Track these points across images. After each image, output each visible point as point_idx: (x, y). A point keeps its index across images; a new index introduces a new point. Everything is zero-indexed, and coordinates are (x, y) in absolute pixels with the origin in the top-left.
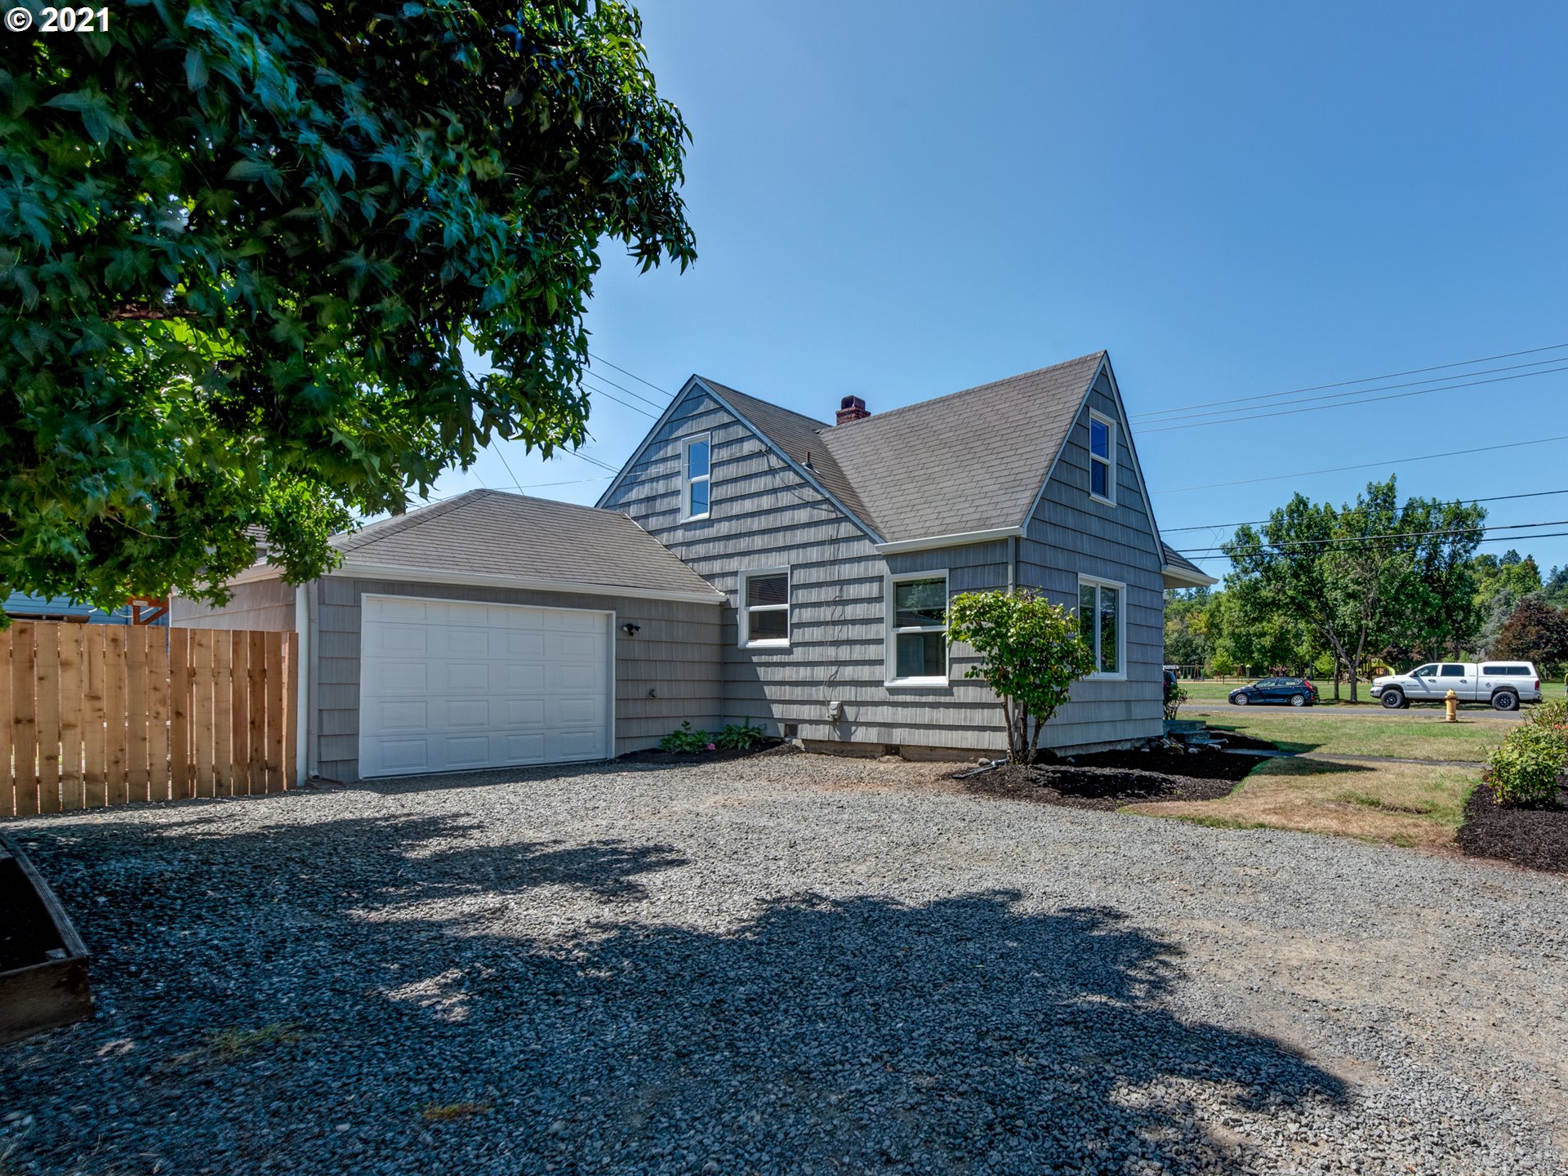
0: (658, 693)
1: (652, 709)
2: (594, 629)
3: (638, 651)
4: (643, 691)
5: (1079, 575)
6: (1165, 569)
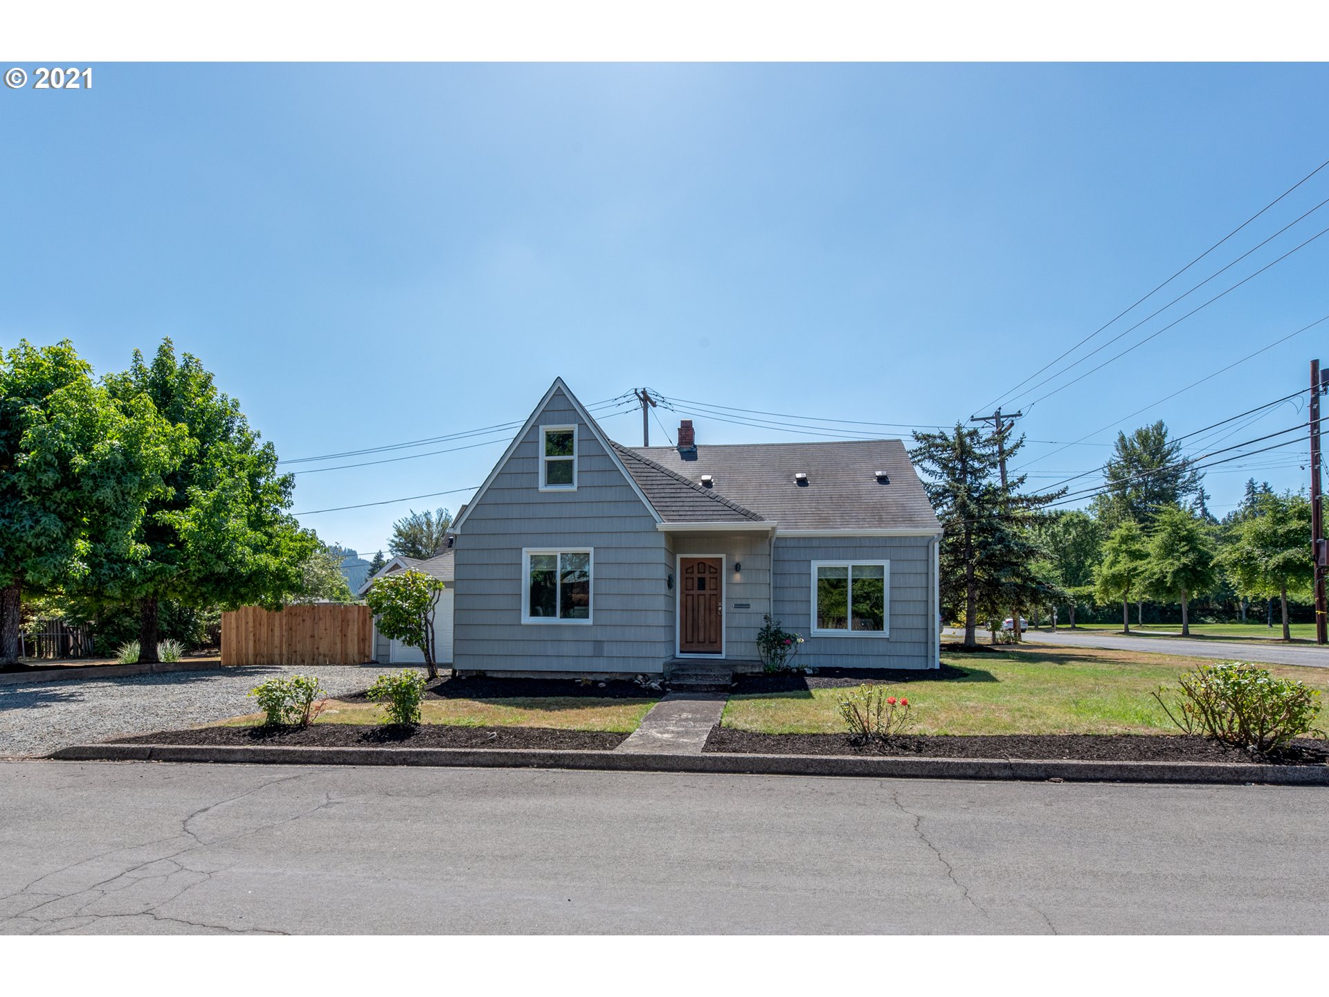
5: (524, 550)
6: (664, 525)
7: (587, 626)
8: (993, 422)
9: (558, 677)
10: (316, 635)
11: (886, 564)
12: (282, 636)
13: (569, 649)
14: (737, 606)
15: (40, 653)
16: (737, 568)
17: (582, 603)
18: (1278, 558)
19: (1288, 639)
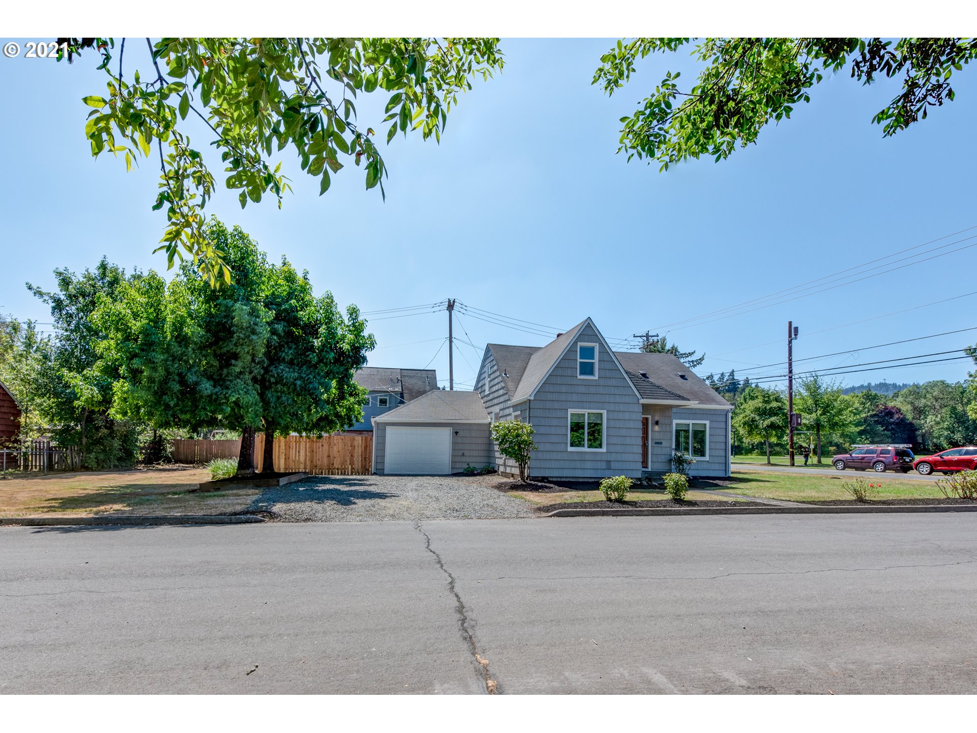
0: (466, 454)
1: (464, 459)
2: (446, 435)
3: (459, 440)
4: (460, 454)
5: (569, 410)
6: (642, 401)
7: (602, 453)
8: (645, 338)
9: (586, 480)
10: (331, 456)
11: (707, 423)
12: (306, 455)
13: (588, 465)
14: (656, 443)
15: (26, 467)
16: (657, 423)
17: (595, 440)
18: (767, 422)
19: (769, 463)
